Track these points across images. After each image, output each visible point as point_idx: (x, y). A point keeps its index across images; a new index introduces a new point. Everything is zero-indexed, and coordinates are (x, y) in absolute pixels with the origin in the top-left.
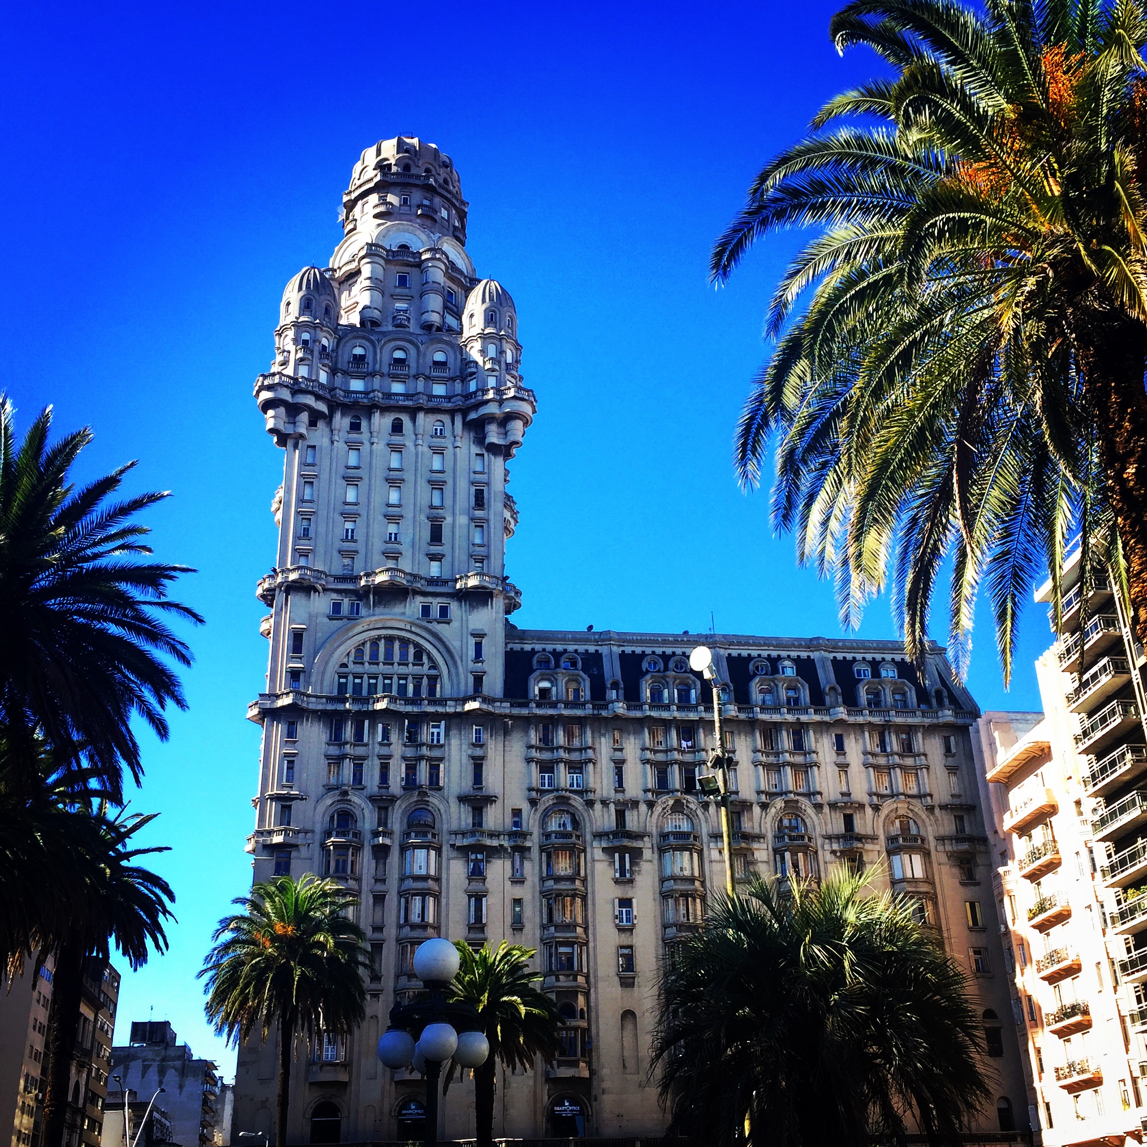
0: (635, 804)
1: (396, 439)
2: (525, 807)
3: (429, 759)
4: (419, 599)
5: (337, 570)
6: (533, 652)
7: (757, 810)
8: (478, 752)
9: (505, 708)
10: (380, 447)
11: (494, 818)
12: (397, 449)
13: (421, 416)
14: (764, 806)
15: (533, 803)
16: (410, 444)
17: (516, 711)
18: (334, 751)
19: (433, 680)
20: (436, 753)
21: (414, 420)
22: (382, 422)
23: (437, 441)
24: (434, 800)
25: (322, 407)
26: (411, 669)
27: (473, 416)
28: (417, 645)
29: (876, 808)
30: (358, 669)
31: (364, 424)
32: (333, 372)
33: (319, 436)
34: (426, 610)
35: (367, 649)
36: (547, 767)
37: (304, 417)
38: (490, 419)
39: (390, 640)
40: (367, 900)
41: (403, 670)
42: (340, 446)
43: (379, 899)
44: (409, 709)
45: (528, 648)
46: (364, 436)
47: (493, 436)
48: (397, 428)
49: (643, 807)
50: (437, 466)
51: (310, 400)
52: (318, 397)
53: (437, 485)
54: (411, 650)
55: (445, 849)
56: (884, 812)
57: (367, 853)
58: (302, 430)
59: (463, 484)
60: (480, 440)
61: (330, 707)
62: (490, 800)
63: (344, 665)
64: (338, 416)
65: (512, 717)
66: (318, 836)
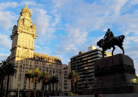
0: (41, 67)
4: (28, 49)
5: (22, 46)
6: (35, 55)
8: (31, 62)
11: (32, 67)
12: (27, 37)
13: (29, 34)
15: (34, 66)
19: (28, 56)
23: (30, 37)
27: (33, 35)
34: (28, 50)
35: (24, 53)
36: (36, 64)
40: (22, 72)
42: (23, 35)
43: (23, 72)
50: (30, 39)
52: (22, 31)
55: (28, 69)
56: (56, 69)
57: (23, 68)
59: (31, 41)
60: (33, 37)
61: (21, 57)
63: (22, 54)
65: (34, 60)
66: (19, 67)
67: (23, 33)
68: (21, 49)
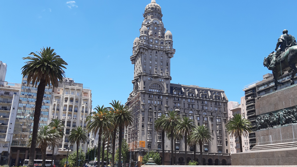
0: (186, 109)
1: (156, 54)
2: (173, 108)
3: (161, 101)
4: (160, 78)
5: (149, 73)
6: (173, 87)
7: (201, 111)
8: (167, 100)
9: (170, 95)
10: (154, 55)
12: (156, 56)
13: (160, 51)
14: (202, 111)
15: (174, 108)
16: (158, 55)
17: (172, 95)
18: (149, 99)
19: (161, 90)
20: (162, 100)
21: (159, 51)
22: (155, 51)
23: (162, 55)
24: (162, 106)
25: (147, 49)
26: (158, 88)
27: (167, 52)
28: (159, 85)
29: (215, 112)
30: (152, 87)
31: (152, 51)
32: (148, 43)
33: (146, 53)
35: (153, 85)
36: (175, 103)
37: (145, 50)
38: (169, 53)
39: (156, 84)
41: (157, 88)
42: (149, 54)
43: (155, 119)
44: (159, 94)
45: (172, 86)
46: (152, 53)
47: (170, 55)
48: (157, 53)
49: (187, 110)
50: (162, 59)
51: (146, 48)
52: (147, 47)
53: (162, 62)
54: (158, 85)
55: (163, 113)
56: (216, 113)
57: (154, 113)
58: (145, 52)
59: (165, 62)
60: (168, 56)
61: (149, 93)
62: (168, 107)
63: (150, 87)
64: (149, 50)
65: (171, 96)
66: (147, 110)
67: (150, 51)
68: (149, 79)
